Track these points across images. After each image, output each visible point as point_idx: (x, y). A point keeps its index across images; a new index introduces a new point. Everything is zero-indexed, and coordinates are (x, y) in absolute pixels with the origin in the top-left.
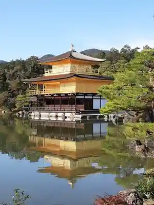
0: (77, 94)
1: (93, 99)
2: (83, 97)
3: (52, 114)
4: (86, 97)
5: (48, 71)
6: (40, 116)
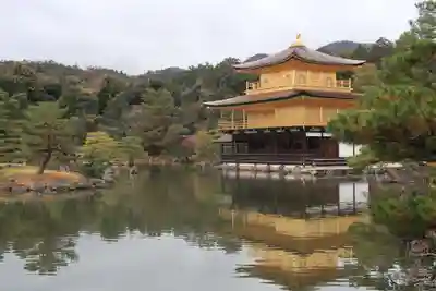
0: (308, 129)
2: (319, 135)
3: (259, 166)
4: (325, 135)
5: (254, 85)
6: (238, 170)
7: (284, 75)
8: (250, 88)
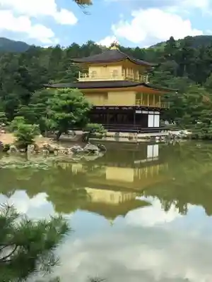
1: (148, 114)
2: (140, 112)
4: (144, 112)
7: (111, 69)
8: (81, 77)
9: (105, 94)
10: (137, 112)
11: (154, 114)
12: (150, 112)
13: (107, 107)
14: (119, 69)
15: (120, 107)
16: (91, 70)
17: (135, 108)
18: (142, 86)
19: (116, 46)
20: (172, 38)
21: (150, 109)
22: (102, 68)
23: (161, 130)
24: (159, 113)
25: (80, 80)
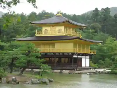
1: (82, 58)
8: (38, 33)
9: (53, 45)
10: (74, 56)
11: (86, 58)
12: (83, 57)
13: (55, 53)
14: (63, 28)
15: (63, 53)
16: (44, 29)
17: (73, 54)
18: (78, 40)
19: (61, 13)
20: (96, 9)
21: (83, 55)
22: (51, 27)
23: (90, 68)
24: (89, 57)
25: (37, 35)
